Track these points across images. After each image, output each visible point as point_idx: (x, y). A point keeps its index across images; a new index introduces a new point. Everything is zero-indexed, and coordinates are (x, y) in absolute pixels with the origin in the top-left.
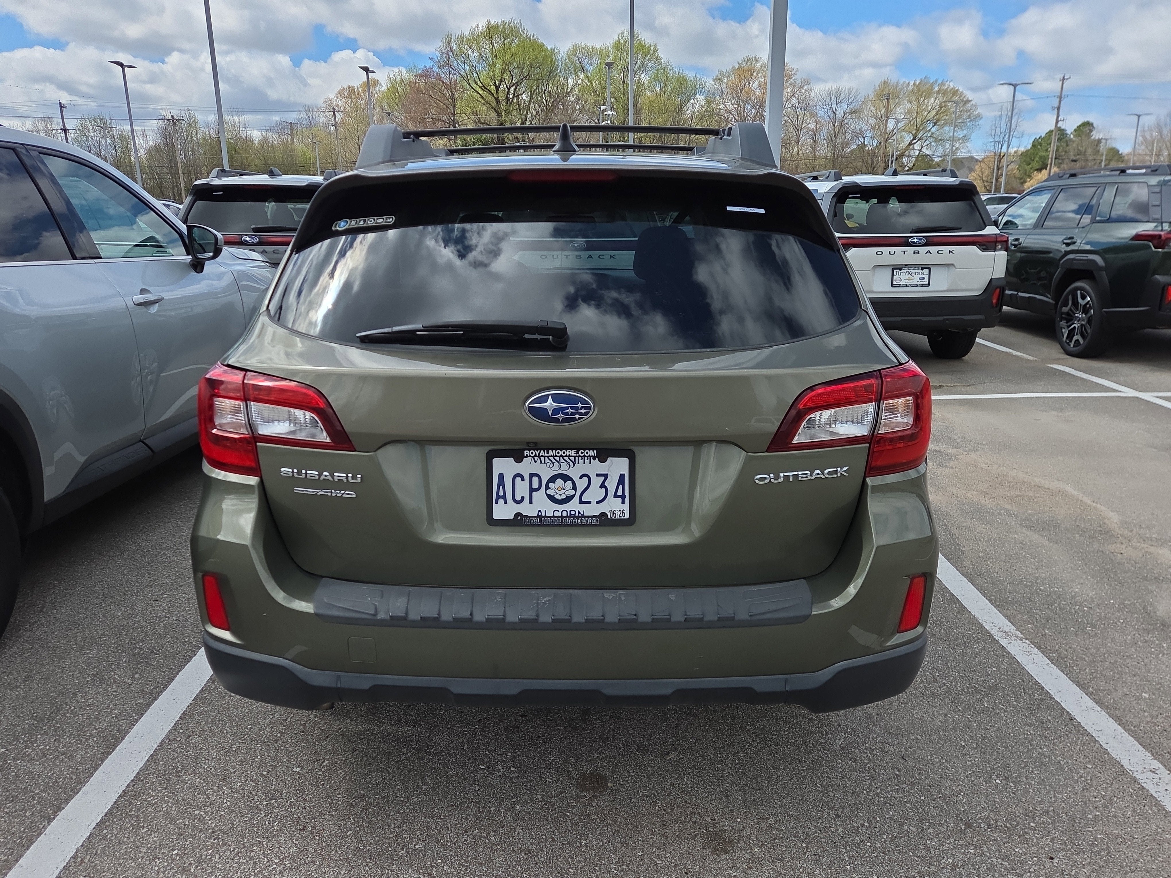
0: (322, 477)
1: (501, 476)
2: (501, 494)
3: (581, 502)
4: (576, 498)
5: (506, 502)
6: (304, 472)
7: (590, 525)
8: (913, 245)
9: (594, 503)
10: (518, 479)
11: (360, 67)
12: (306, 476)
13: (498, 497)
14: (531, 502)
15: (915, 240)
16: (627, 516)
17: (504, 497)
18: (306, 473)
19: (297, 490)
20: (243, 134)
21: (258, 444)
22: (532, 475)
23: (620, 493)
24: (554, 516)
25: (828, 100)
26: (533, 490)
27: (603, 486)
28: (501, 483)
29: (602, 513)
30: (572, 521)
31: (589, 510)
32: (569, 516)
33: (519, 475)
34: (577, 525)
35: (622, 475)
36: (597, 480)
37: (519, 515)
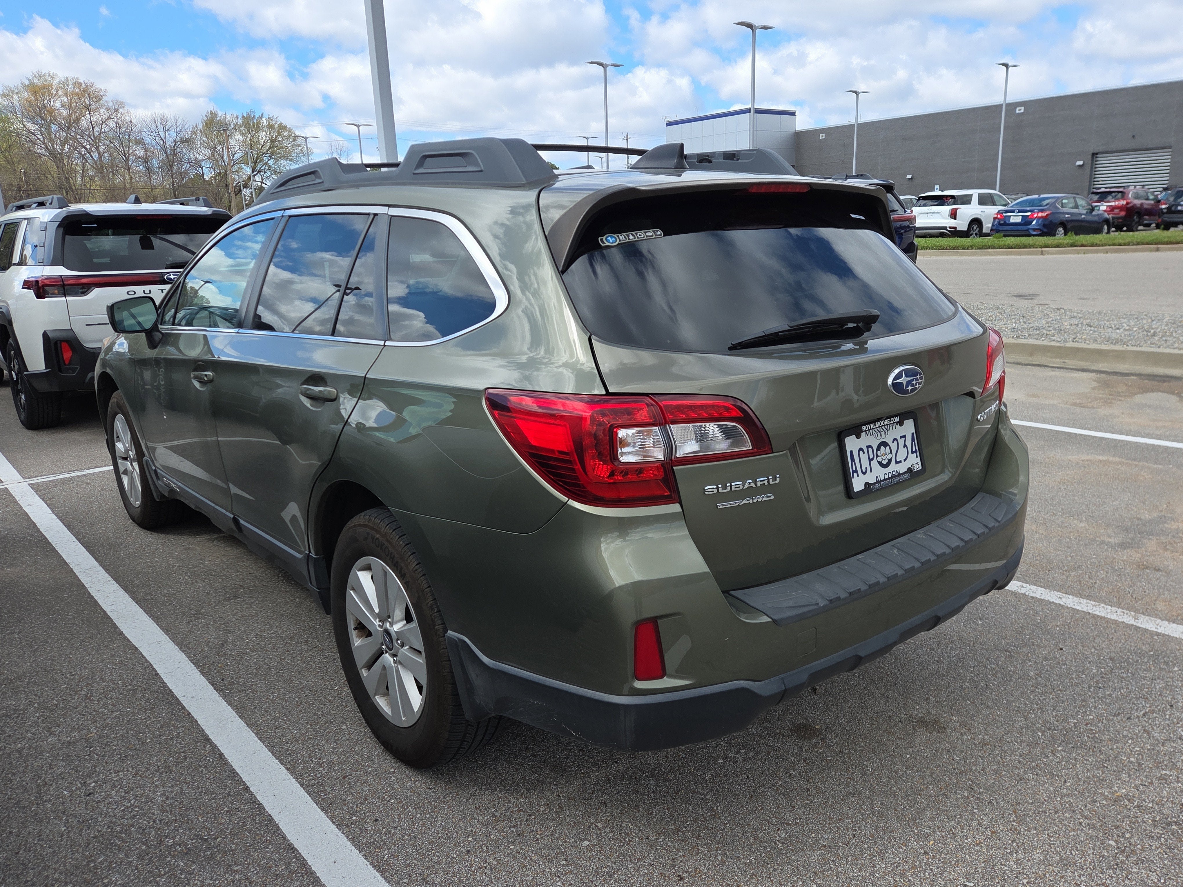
0: (747, 485)
1: (851, 452)
2: (854, 469)
3: (897, 463)
4: (893, 461)
5: (858, 476)
6: (728, 484)
7: (906, 480)
9: (903, 461)
10: (861, 452)
12: (731, 488)
13: (853, 472)
14: (871, 471)
16: (921, 468)
17: (856, 471)
18: (731, 486)
19: (720, 506)
21: (675, 468)
22: (868, 447)
23: (914, 450)
24: (885, 480)
25: (154, 127)
26: (870, 460)
27: (905, 446)
28: (853, 459)
29: (909, 468)
30: (896, 480)
31: (902, 468)
32: (894, 476)
33: (861, 449)
34: (899, 483)
35: (913, 434)
36: (901, 442)
37: (867, 484)
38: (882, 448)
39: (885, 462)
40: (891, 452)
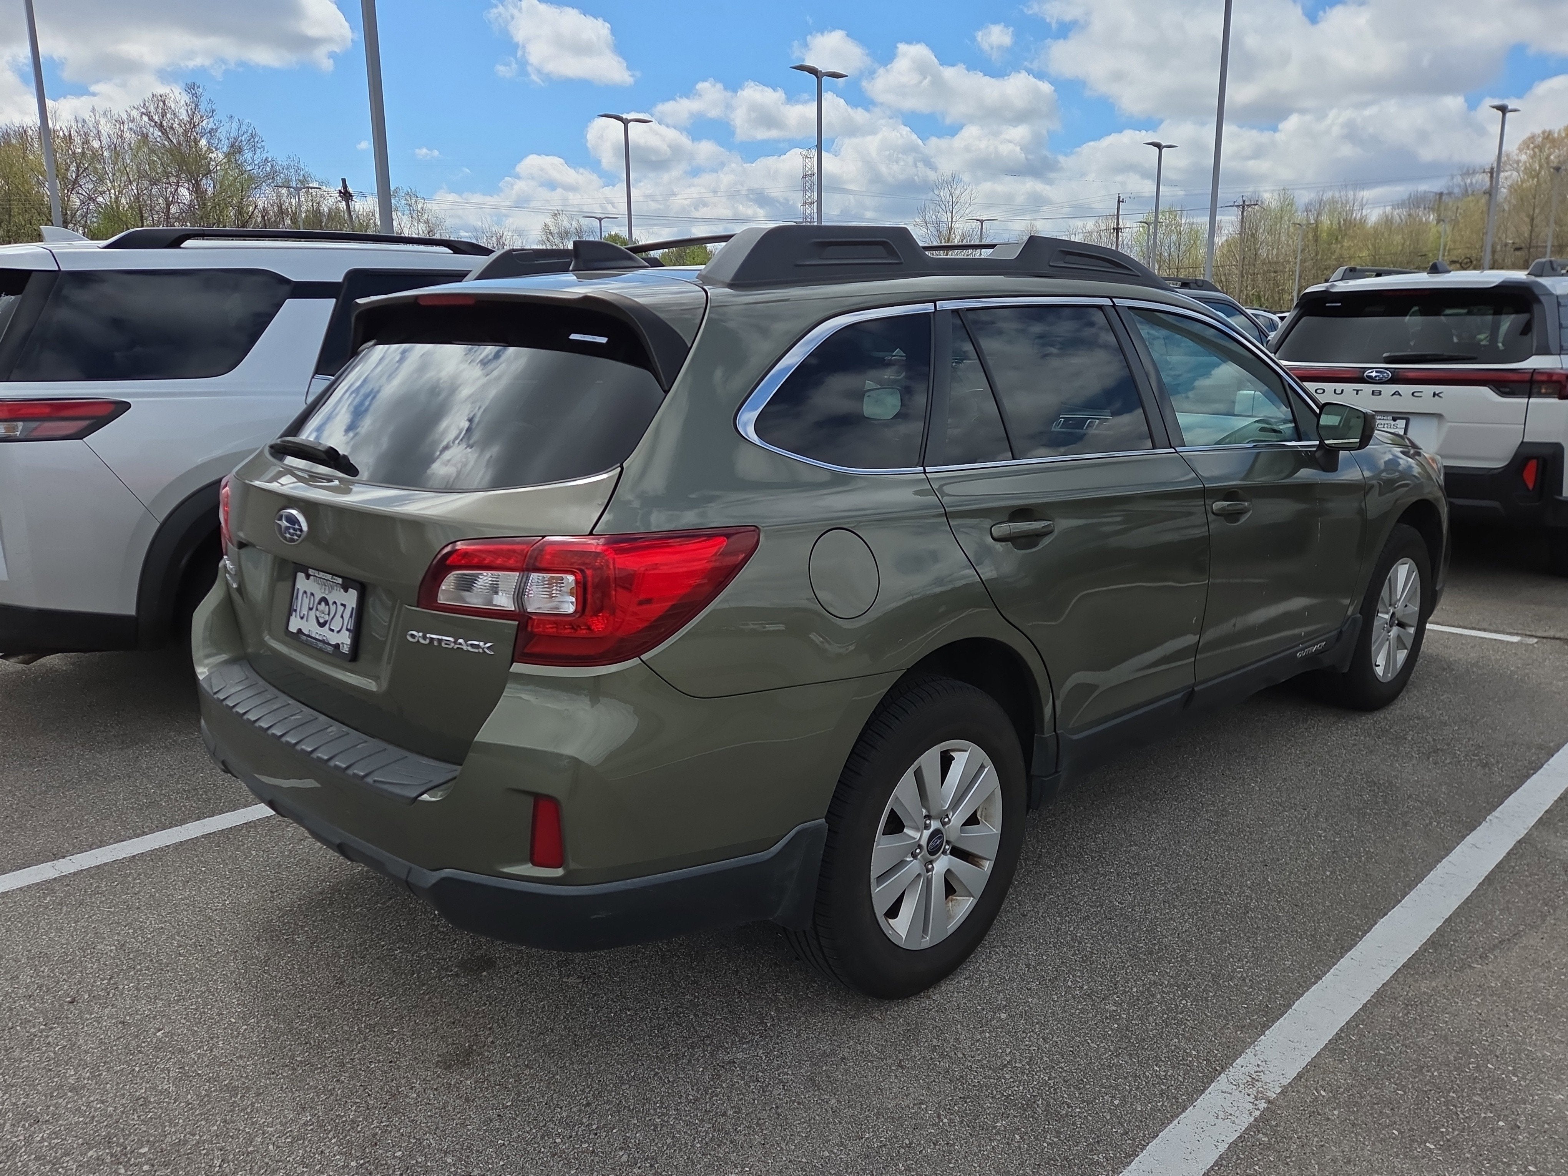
1: (298, 590)
2: (295, 608)
3: (330, 629)
4: (328, 625)
5: (296, 617)
7: (327, 653)
8: (1370, 381)
9: (335, 631)
10: (305, 596)
11: (1494, 107)
13: (294, 610)
14: (307, 621)
15: (1374, 374)
16: (347, 651)
20: (1357, 215)
22: (312, 594)
23: (349, 627)
24: (313, 638)
26: (311, 609)
27: (342, 617)
28: (297, 598)
29: (338, 644)
30: (320, 644)
31: (333, 639)
32: (323, 642)
33: (305, 592)
34: (321, 650)
35: (353, 608)
36: (341, 608)
37: (300, 631)
38: (323, 603)
39: (322, 621)
40: (329, 614)
